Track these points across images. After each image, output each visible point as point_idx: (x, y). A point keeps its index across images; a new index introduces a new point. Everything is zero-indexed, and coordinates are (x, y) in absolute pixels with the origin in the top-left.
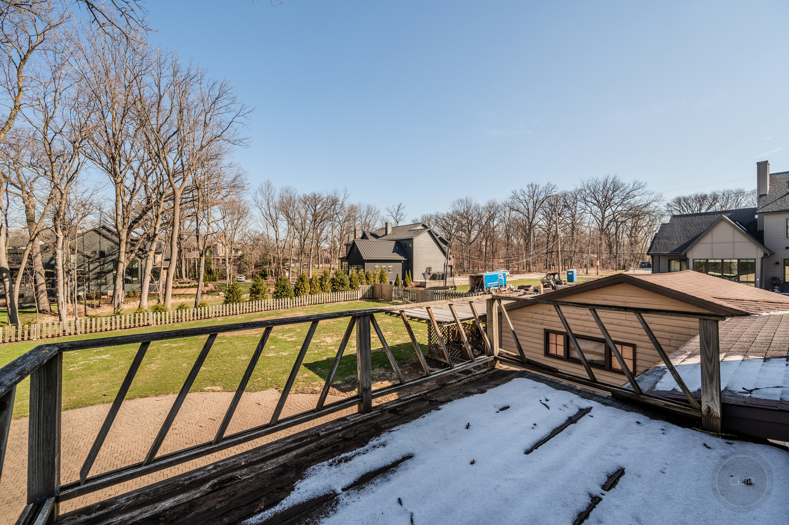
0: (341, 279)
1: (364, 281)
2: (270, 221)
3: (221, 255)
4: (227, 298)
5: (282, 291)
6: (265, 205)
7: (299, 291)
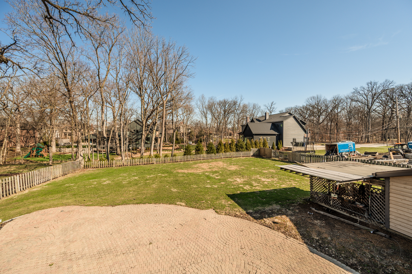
0: (241, 145)
1: (254, 146)
2: (204, 114)
3: (182, 132)
4: (185, 153)
5: (211, 150)
6: (201, 107)
7: (219, 150)
